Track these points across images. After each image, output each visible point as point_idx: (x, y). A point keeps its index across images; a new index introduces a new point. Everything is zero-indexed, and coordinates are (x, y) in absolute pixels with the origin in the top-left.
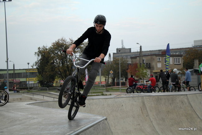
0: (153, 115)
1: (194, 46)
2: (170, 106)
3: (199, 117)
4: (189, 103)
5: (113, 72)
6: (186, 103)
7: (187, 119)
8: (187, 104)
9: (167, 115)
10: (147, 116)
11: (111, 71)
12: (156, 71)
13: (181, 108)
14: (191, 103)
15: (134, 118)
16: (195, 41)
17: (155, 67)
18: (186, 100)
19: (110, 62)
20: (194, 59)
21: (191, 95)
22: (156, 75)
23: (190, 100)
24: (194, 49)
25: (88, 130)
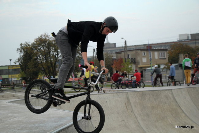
0: (138, 111)
1: (179, 40)
2: (155, 102)
3: (183, 112)
4: (174, 98)
5: (97, 68)
6: (170, 98)
7: (172, 114)
8: (172, 99)
9: (152, 111)
10: (131, 112)
11: (96, 66)
12: (142, 66)
13: (166, 103)
14: (176, 98)
15: (118, 114)
16: (180, 35)
17: (140, 62)
18: (170, 95)
19: (94, 57)
20: (179, 54)
21: (175, 90)
22: (142, 70)
23: (175, 95)
24: (179, 43)
25: (69, 128)
